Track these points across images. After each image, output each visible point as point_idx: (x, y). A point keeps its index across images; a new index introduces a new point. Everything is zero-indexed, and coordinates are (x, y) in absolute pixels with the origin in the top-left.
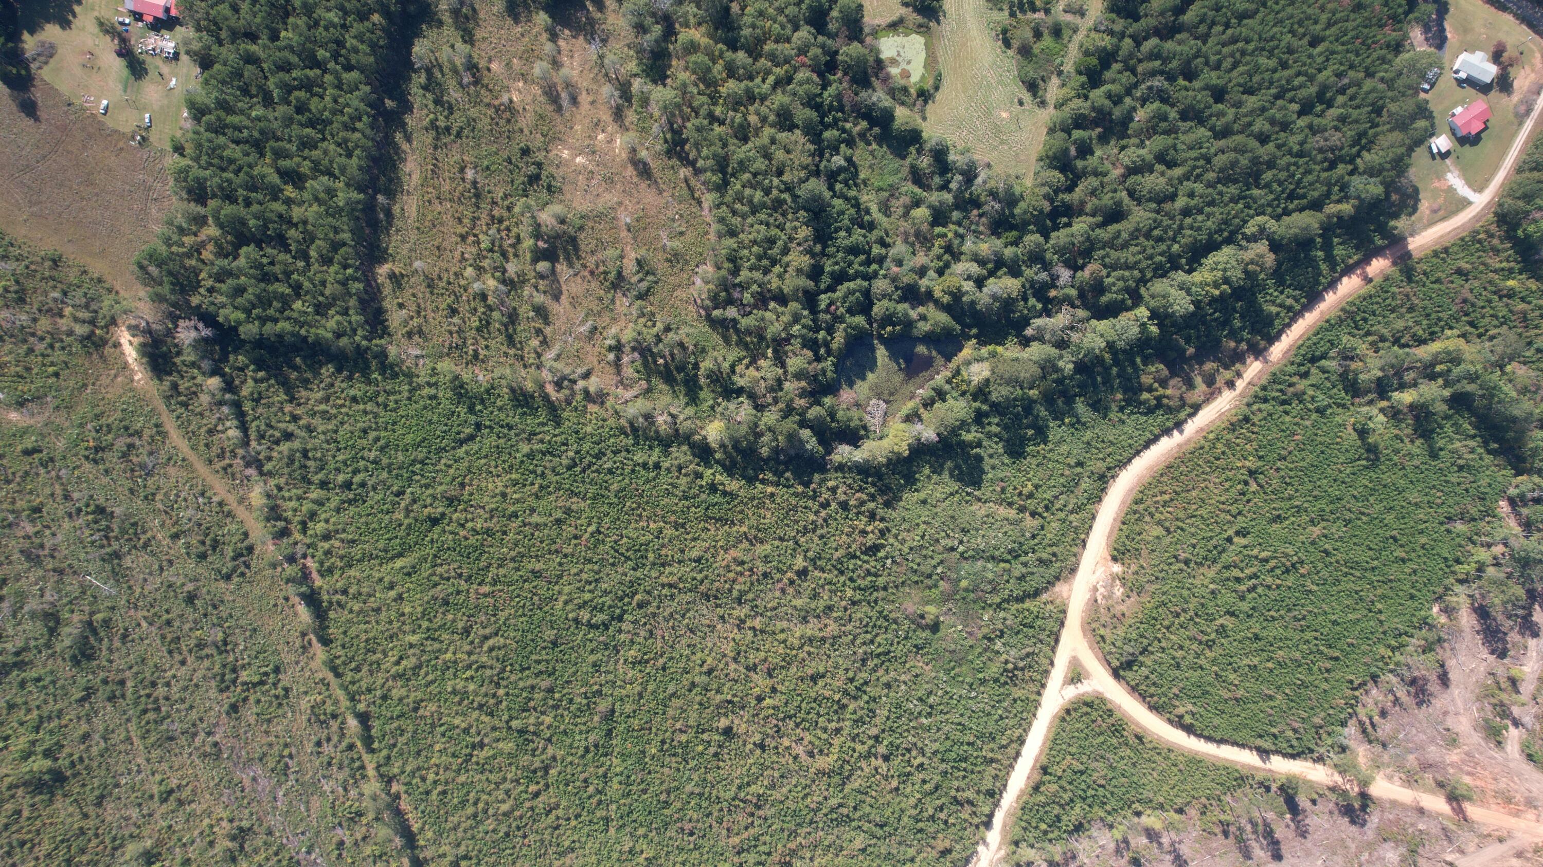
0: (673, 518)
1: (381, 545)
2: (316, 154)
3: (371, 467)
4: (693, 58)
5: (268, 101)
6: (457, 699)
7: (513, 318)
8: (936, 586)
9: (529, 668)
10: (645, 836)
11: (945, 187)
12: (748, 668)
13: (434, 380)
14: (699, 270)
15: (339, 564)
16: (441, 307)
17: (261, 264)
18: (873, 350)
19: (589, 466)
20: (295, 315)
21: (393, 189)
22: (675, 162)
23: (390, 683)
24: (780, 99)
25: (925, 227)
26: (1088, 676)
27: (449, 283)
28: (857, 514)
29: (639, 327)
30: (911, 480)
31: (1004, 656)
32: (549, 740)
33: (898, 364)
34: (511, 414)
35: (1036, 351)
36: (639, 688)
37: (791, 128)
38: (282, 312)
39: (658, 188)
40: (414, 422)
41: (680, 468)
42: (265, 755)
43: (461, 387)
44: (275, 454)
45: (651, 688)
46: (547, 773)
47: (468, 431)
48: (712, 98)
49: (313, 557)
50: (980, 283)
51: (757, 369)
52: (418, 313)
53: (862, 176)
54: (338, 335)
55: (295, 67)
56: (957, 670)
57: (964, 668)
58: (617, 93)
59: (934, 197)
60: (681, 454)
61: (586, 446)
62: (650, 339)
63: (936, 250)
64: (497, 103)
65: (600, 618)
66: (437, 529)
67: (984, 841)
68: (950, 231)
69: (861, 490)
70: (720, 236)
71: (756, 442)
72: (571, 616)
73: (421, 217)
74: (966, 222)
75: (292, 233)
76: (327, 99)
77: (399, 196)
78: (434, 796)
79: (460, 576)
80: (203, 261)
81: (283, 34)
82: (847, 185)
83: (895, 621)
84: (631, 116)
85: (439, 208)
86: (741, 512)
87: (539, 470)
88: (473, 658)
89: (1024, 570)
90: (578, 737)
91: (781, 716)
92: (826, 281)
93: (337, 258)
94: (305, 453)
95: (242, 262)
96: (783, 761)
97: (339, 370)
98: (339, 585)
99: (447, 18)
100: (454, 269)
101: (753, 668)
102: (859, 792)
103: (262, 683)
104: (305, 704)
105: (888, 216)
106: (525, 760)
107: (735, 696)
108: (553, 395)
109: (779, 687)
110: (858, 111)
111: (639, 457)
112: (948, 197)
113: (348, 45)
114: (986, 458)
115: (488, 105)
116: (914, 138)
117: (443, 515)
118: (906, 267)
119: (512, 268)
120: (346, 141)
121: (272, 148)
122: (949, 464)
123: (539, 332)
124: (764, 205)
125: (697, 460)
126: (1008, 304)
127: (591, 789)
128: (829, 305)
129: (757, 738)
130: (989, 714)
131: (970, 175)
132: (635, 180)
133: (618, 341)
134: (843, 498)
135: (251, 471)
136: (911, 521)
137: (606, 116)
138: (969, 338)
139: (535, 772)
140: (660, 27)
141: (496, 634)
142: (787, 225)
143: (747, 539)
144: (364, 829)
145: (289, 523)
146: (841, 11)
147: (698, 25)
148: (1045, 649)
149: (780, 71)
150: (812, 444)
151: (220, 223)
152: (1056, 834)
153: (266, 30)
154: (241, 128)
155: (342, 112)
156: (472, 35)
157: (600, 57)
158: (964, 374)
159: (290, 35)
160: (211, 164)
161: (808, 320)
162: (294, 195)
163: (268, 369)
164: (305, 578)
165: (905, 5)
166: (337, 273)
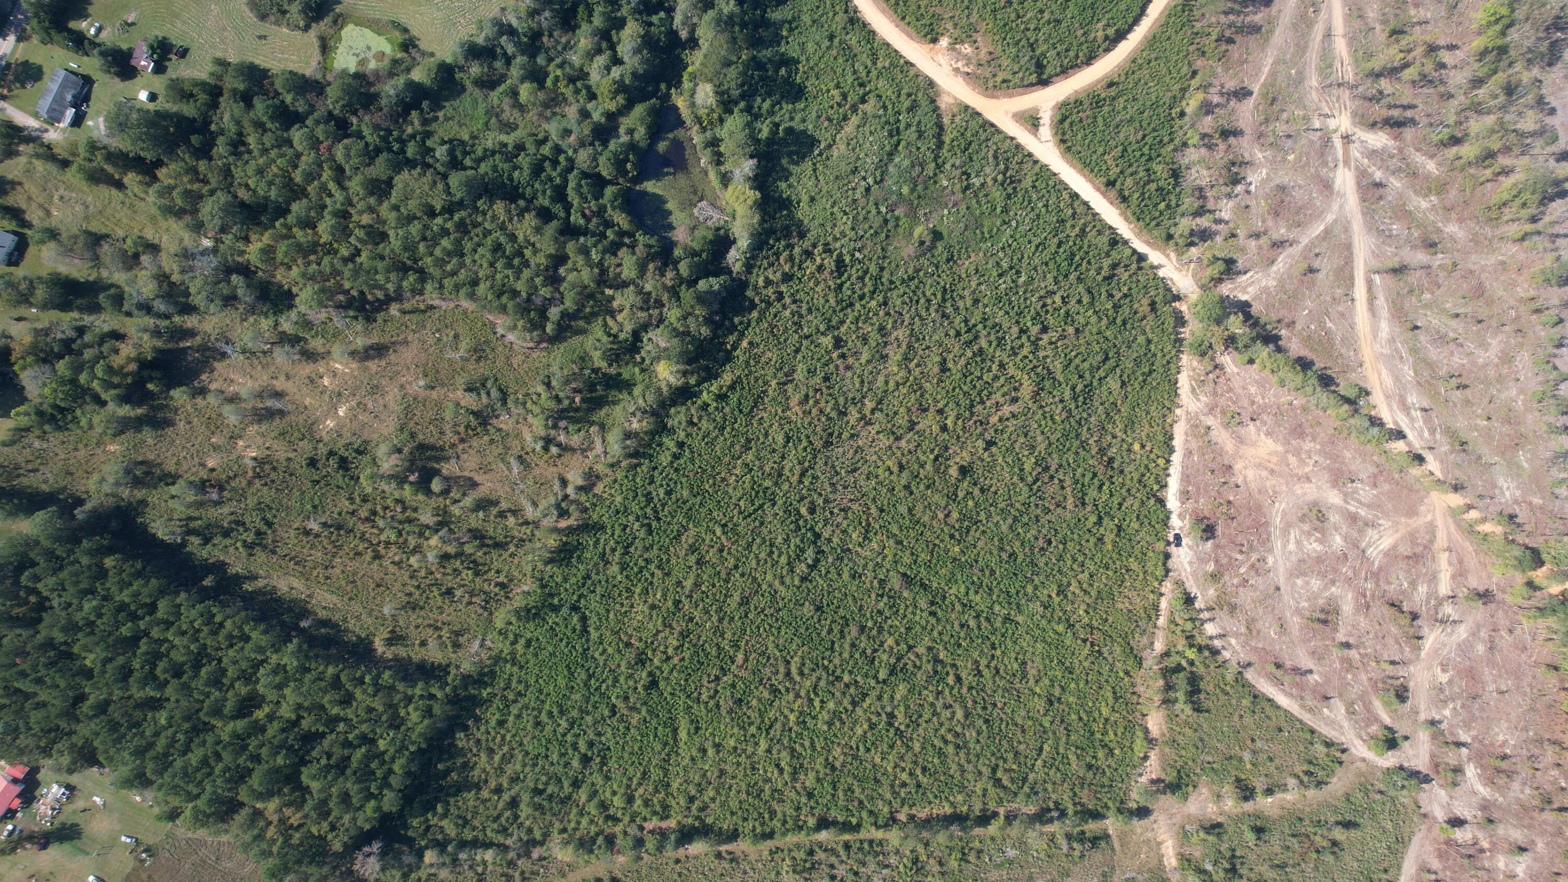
0: (737, 447)
1: (658, 747)
2: (231, 672)
3: (576, 730)
4: (280, 256)
5: (155, 704)
6: (838, 724)
7: (477, 535)
8: (898, 219)
9: (833, 643)
10: (1036, 588)
11: (508, 60)
12: (911, 429)
13: (511, 637)
14: (500, 331)
15: (662, 795)
16: (440, 603)
17: (328, 766)
18: (645, 193)
19: (656, 512)
20: (392, 750)
21: (300, 609)
22: (380, 317)
23: (798, 785)
24: (355, 185)
25: (541, 95)
26: (1037, 110)
27: (418, 587)
28: (800, 268)
29: (536, 410)
30: (786, 204)
31: (988, 180)
32: (910, 648)
33: (668, 174)
34: (574, 571)
35: (706, 33)
36: (891, 542)
37: (389, 183)
38: (384, 762)
39: (401, 343)
40: (547, 671)
41: (691, 423)
43: (529, 611)
44: (527, 823)
45: (895, 529)
46: (941, 662)
47: (575, 618)
48: (329, 253)
49: (645, 819)
50: (617, 61)
51: (621, 311)
52: (437, 629)
53: (466, 137)
54: (428, 712)
55: (129, 661)
56: (985, 230)
57: (987, 223)
58: (288, 348)
59: (515, 72)
60: (678, 417)
61: (635, 507)
62: (552, 404)
63: (568, 91)
64: (250, 474)
65: (810, 554)
66: (662, 684)
67: (1153, 267)
68: (554, 71)
69: (777, 255)
70: (472, 296)
71: (693, 337)
72: (797, 582)
73: (340, 592)
74: (552, 53)
75: (305, 724)
76: (177, 641)
77: (309, 606)
78: (924, 780)
79: (717, 678)
80: (300, 826)
81: (88, 663)
82: (469, 153)
83: (917, 271)
84: (316, 344)
85: (337, 571)
86: (756, 379)
87: (641, 563)
88: (803, 693)
89: (913, 128)
90: (917, 618)
91: (967, 414)
92: (558, 209)
93: (349, 686)
94: (538, 792)
95: (315, 785)
96: (1012, 429)
97: (465, 728)
98: (682, 803)
99: (139, 494)
100: (406, 578)
101: (912, 425)
102: (1067, 366)
104: (788, 877)
105: (517, 127)
106: (921, 677)
107: (932, 451)
108: (572, 521)
109: (940, 405)
110: (399, 116)
111: (665, 459)
112: (520, 60)
113: (127, 600)
114: (792, 124)
115: (250, 483)
116: (446, 73)
117: (650, 674)
118: (575, 127)
119: (427, 518)
120: (230, 637)
121: (208, 714)
122: (784, 161)
123: (502, 515)
124: (458, 242)
125: (689, 403)
126: (648, 42)
127: (972, 623)
128: (584, 215)
129: (980, 444)
130: (1038, 216)
131: (507, 30)
132: (383, 363)
133: (541, 438)
134: (779, 274)
135: (535, 854)
136: (826, 219)
137: (307, 369)
138: (668, 96)
139: (936, 672)
140: (235, 278)
141: (788, 663)
142: (487, 225)
143: (785, 384)
144: (932, 861)
145: (602, 832)
146: (289, 91)
147: (247, 240)
148: (997, 138)
149: (326, 175)
150: (715, 283)
151: (267, 795)
152: (1172, 197)
153: (77, 680)
154: (174, 741)
155: (198, 631)
156: (169, 475)
157: (244, 352)
158: (702, 112)
159: (92, 656)
160: (200, 783)
161: (590, 241)
162: (267, 709)
163: (437, 800)
164: (663, 834)
165: (307, 28)
166: (364, 691)
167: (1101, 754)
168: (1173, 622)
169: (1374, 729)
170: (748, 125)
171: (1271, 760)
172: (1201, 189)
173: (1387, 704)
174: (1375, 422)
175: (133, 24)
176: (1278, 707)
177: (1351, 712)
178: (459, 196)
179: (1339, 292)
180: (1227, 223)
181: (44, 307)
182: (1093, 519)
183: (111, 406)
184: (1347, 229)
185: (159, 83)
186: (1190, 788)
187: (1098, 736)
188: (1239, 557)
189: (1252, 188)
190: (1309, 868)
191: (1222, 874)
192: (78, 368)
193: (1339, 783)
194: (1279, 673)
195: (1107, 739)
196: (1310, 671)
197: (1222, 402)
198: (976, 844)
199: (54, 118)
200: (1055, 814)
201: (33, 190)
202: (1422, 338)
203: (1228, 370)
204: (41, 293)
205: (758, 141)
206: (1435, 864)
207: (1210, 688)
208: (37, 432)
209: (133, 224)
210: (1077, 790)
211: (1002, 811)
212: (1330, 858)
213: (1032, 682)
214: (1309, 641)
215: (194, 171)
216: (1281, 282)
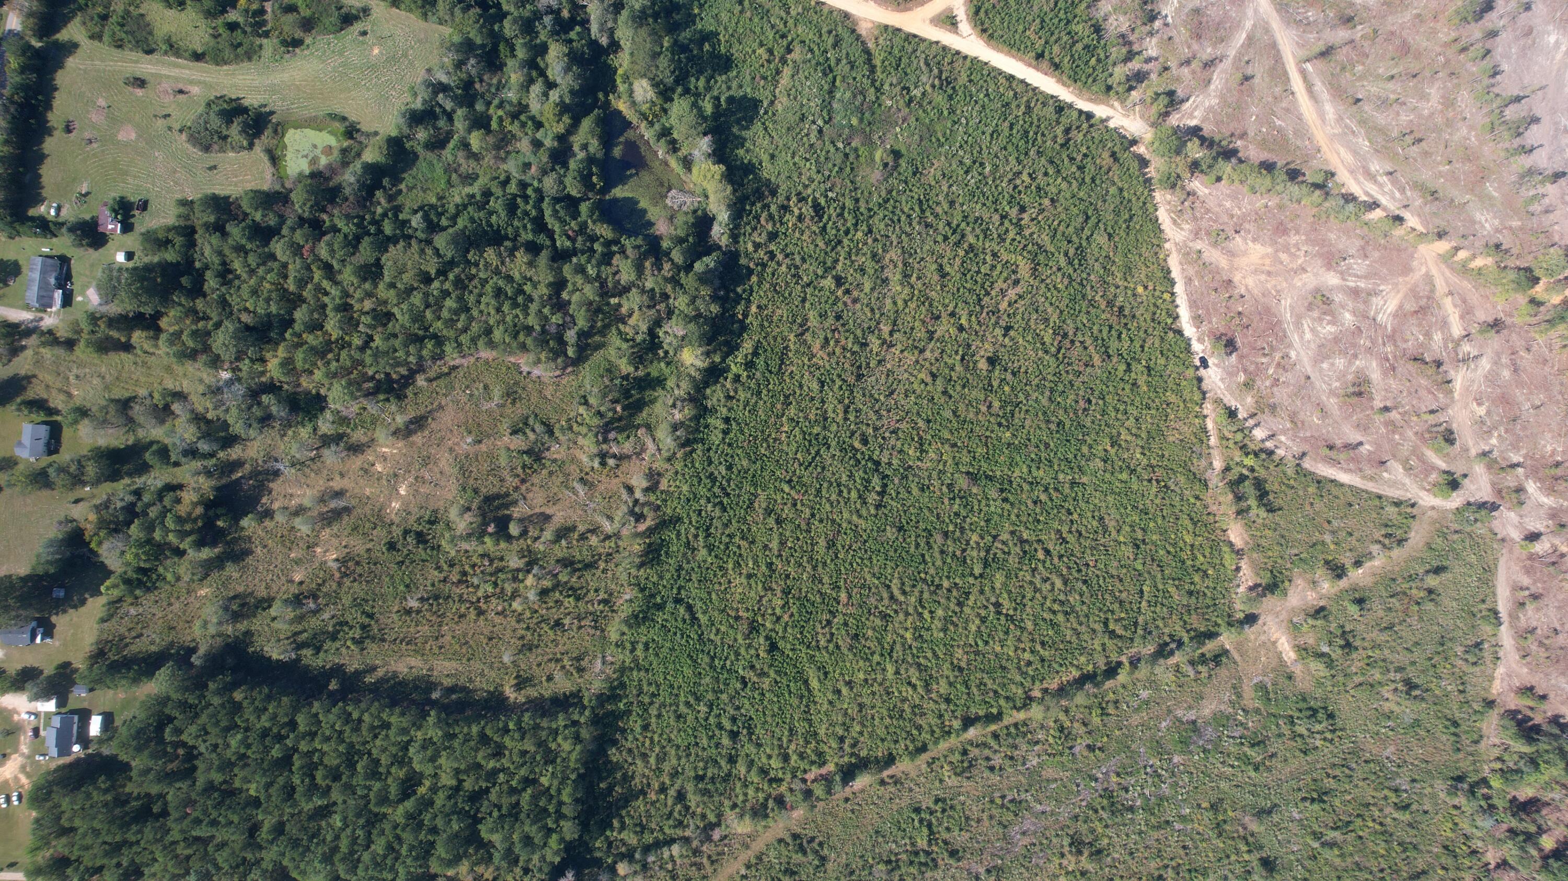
0: (779, 406)
1: (795, 701)
2: (385, 760)
3: (716, 711)
4: (299, 365)
5: (324, 812)
6: (952, 628)
7: (566, 563)
8: (856, 150)
9: (923, 556)
10: (1090, 447)
11: (450, 117)
12: (931, 339)
13: (628, 646)
14: (525, 369)
15: (813, 744)
16: (552, 637)
17: (501, 817)
18: (615, 200)
19: (723, 489)
20: (556, 783)
21: (424, 685)
22: (409, 392)
23: (933, 695)
24: (347, 276)
25: (491, 140)
26: (949, 9)
27: (528, 628)
28: (782, 224)
29: (584, 430)
30: (750, 168)
32: (995, 538)
33: (631, 176)
34: (666, 567)
35: (625, 33)
36: (947, 447)
37: (378, 265)
38: (552, 797)
39: (437, 410)
40: (671, 666)
41: (729, 398)
42: (1000, 823)
43: (636, 617)
44: (699, 810)
45: (946, 435)
46: (1027, 541)
47: (682, 610)
48: (344, 347)
49: (805, 771)
50: (551, 85)
51: (630, 316)
52: (558, 661)
53: (434, 200)
54: (577, 739)
55: (288, 779)
56: (940, 135)
57: (938, 128)
58: (333, 448)
59: (460, 125)
60: (715, 396)
61: (703, 491)
62: (596, 421)
63: (514, 128)
64: (337, 575)
65: (876, 482)
66: (781, 644)
67: (1104, 121)
68: (496, 113)
69: (757, 218)
70: (491, 344)
71: (706, 318)
72: (873, 511)
73: (456, 656)
74: (488, 97)
75: (468, 785)
76: (326, 748)
77: (433, 679)
78: (1045, 654)
79: (829, 623)
81: (252, 792)
82: (442, 214)
83: (890, 192)
84: (358, 436)
85: (448, 638)
86: (775, 339)
87: (725, 539)
88: (911, 610)
89: (844, 62)
90: (992, 509)
91: (978, 308)
92: (542, 239)
93: (496, 738)
94: (700, 778)
95: (496, 838)
96: (1022, 309)
97: (614, 743)
98: (834, 745)
99: (242, 626)
100: (514, 623)
101: (931, 335)
102: (1054, 236)
103: (930, 826)
104: (952, 781)
105: (477, 176)
106: (1013, 561)
107: (957, 352)
108: (649, 522)
109: (950, 308)
110: (365, 199)
112: (460, 112)
113: (267, 725)
114: (731, 93)
115: (340, 584)
116: (396, 146)
117: (767, 638)
118: (532, 159)
119: (515, 562)
120: (372, 728)
121: (377, 804)
122: (735, 130)
123: (583, 537)
124: (460, 299)
125: (721, 380)
126: (574, 58)
127: (1043, 497)
128: (569, 237)
129: (998, 332)
130: (983, 107)
131: (440, 88)
132: (426, 433)
133: (596, 455)
134: (764, 235)
135: (716, 836)
136: (790, 171)
137: (357, 462)
138: (607, 103)
139: (1025, 552)
140: (265, 398)
141: (889, 587)
142: (482, 275)
143: (802, 334)
144: (1076, 725)
145: (770, 796)
146: (256, 209)
147: (263, 360)
148: (922, 47)
149: (317, 275)
150: (709, 261)
151: (455, 861)
152: (1100, 51)
153: (248, 811)
154: (354, 841)
155: (341, 733)
156: (263, 600)
157: (293, 465)
158: (645, 108)
159: (253, 786)
160: (392, 868)
161: (583, 259)
162: (427, 783)
163: (610, 817)
164: (827, 780)
165: (251, 146)
166: (513, 739)
167: (1197, 579)
168: (1223, 438)
169: (1433, 477)
170: (694, 105)
171: (1351, 535)
172: (1123, 36)
173: (1438, 451)
174: (1349, 198)
175: (88, 194)
176: (1342, 485)
177: (1408, 469)
178: (449, 255)
179: (1278, 90)
180: (1156, 59)
181: (96, 483)
182: (1122, 367)
183: (191, 553)
184: (1267, 30)
185: (132, 241)
186: (1287, 583)
187: (1189, 563)
188: (1264, 360)
189: (1169, 20)
190: (1414, 620)
191: (1339, 652)
192: (150, 528)
193: (1417, 536)
194: (1333, 454)
195: (1198, 563)
196: (1361, 444)
197: (1204, 224)
198: (1111, 696)
199: (45, 304)
200: (1173, 646)
201: (49, 378)
202: (1366, 108)
203: (1200, 193)
204: (91, 470)
205: (705, 119)
206: (1526, 581)
207: (1276, 487)
208: (129, 600)
209: (151, 380)
210: (1186, 618)
211: (1124, 659)
212: (1429, 606)
213: (1114, 533)
214: (1351, 416)
215: (193, 312)
216: (1222, 97)
